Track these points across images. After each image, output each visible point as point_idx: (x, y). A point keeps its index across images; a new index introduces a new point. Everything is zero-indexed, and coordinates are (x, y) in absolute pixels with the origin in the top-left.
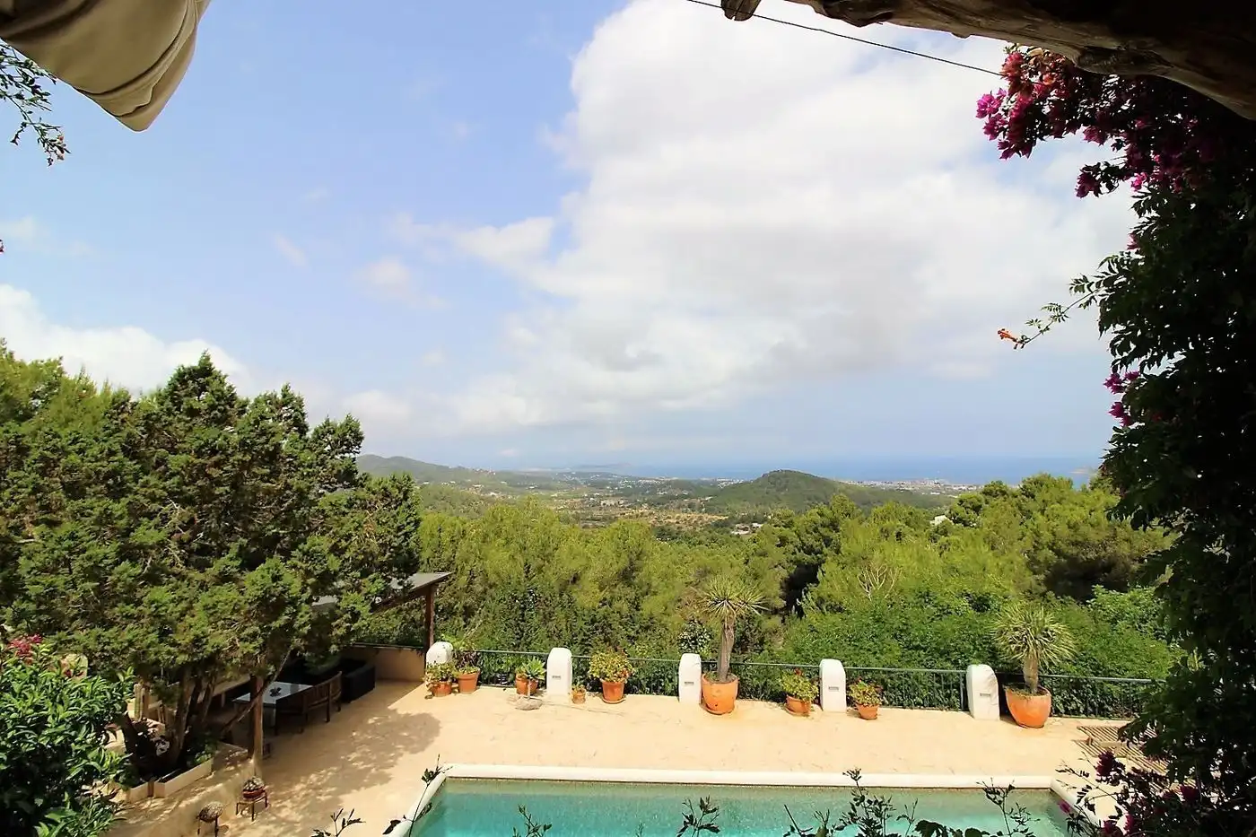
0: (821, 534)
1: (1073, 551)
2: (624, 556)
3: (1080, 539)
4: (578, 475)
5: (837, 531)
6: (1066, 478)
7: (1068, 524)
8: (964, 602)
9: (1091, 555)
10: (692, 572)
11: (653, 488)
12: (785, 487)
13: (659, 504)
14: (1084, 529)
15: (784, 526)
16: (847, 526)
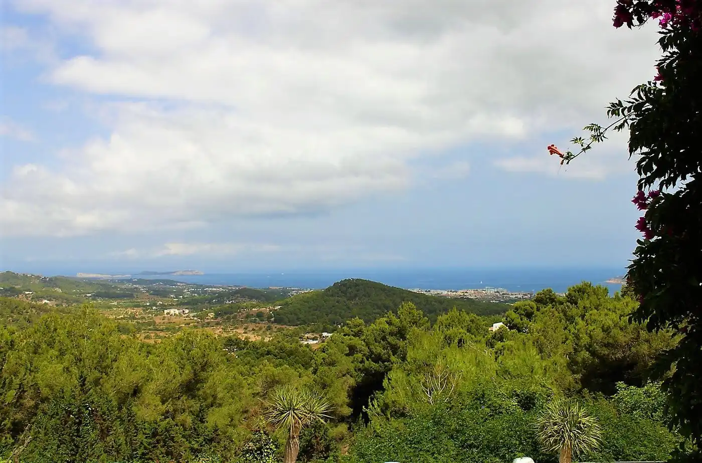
0: (389, 343)
1: (606, 351)
2: (188, 367)
3: (611, 341)
4: (140, 282)
5: (404, 339)
6: (603, 287)
7: (603, 328)
8: (514, 402)
9: (619, 355)
10: (260, 382)
11: (221, 297)
12: (356, 296)
13: (226, 313)
14: (615, 332)
15: (353, 335)
16: (414, 334)
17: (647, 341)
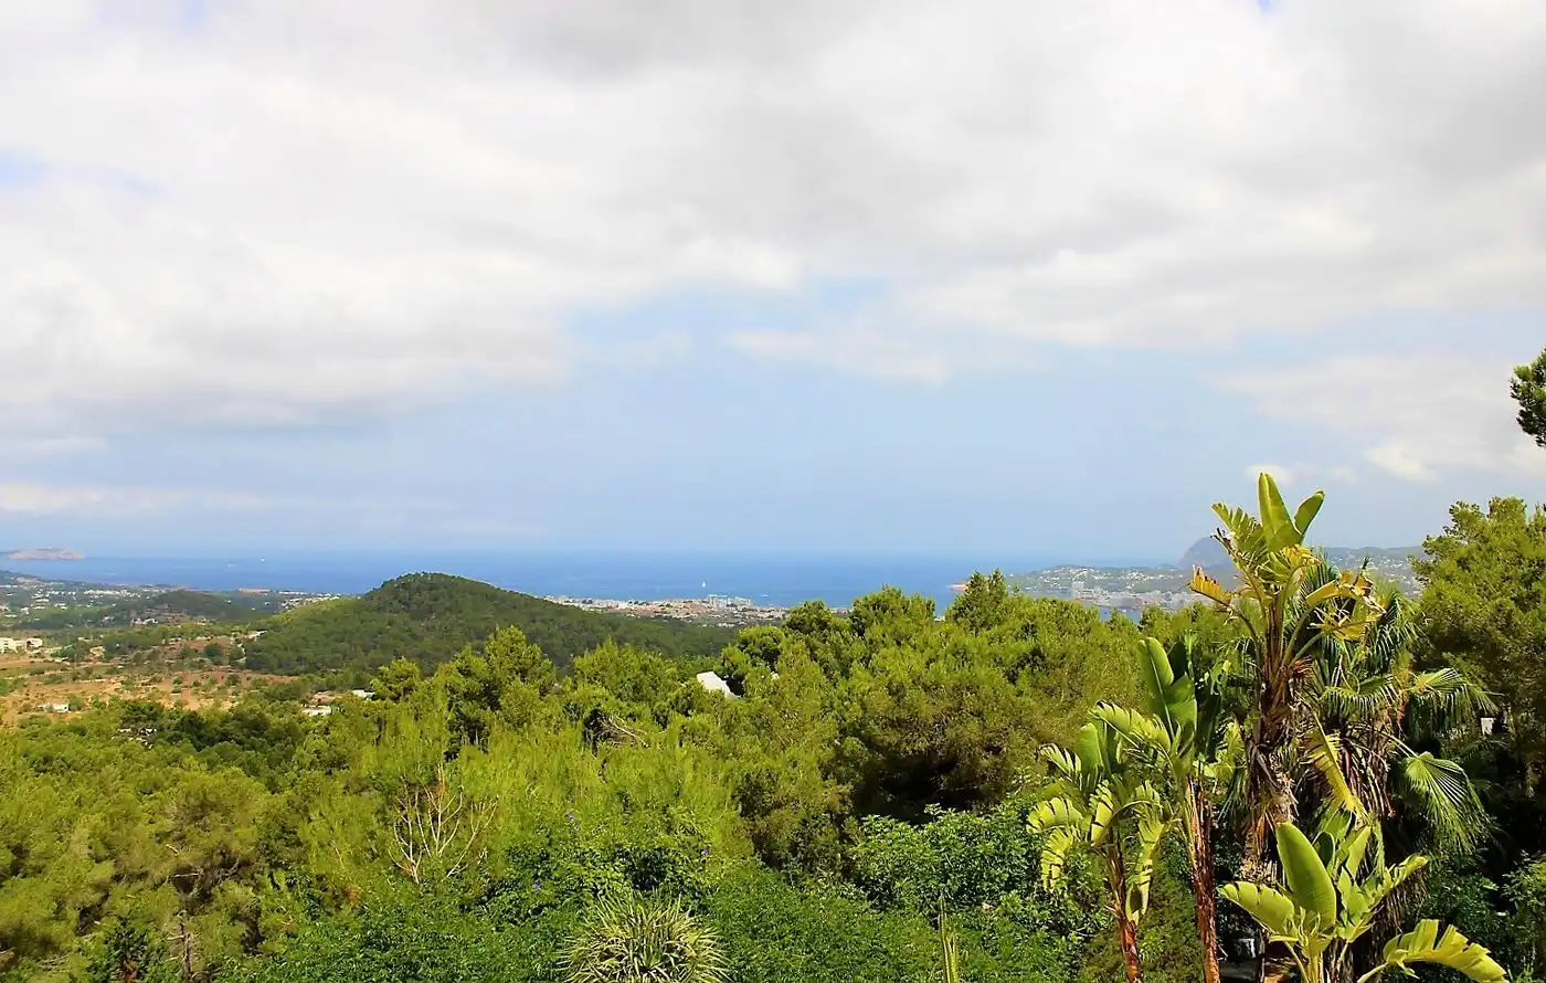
1: (892, 737)
3: (904, 715)
5: (495, 706)
7: (889, 686)
9: (922, 745)
11: (123, 610)
12: (430, 610)
13: (132, 648)
14: (913, 695)
16: (517, 696)
17: (979, 714)
